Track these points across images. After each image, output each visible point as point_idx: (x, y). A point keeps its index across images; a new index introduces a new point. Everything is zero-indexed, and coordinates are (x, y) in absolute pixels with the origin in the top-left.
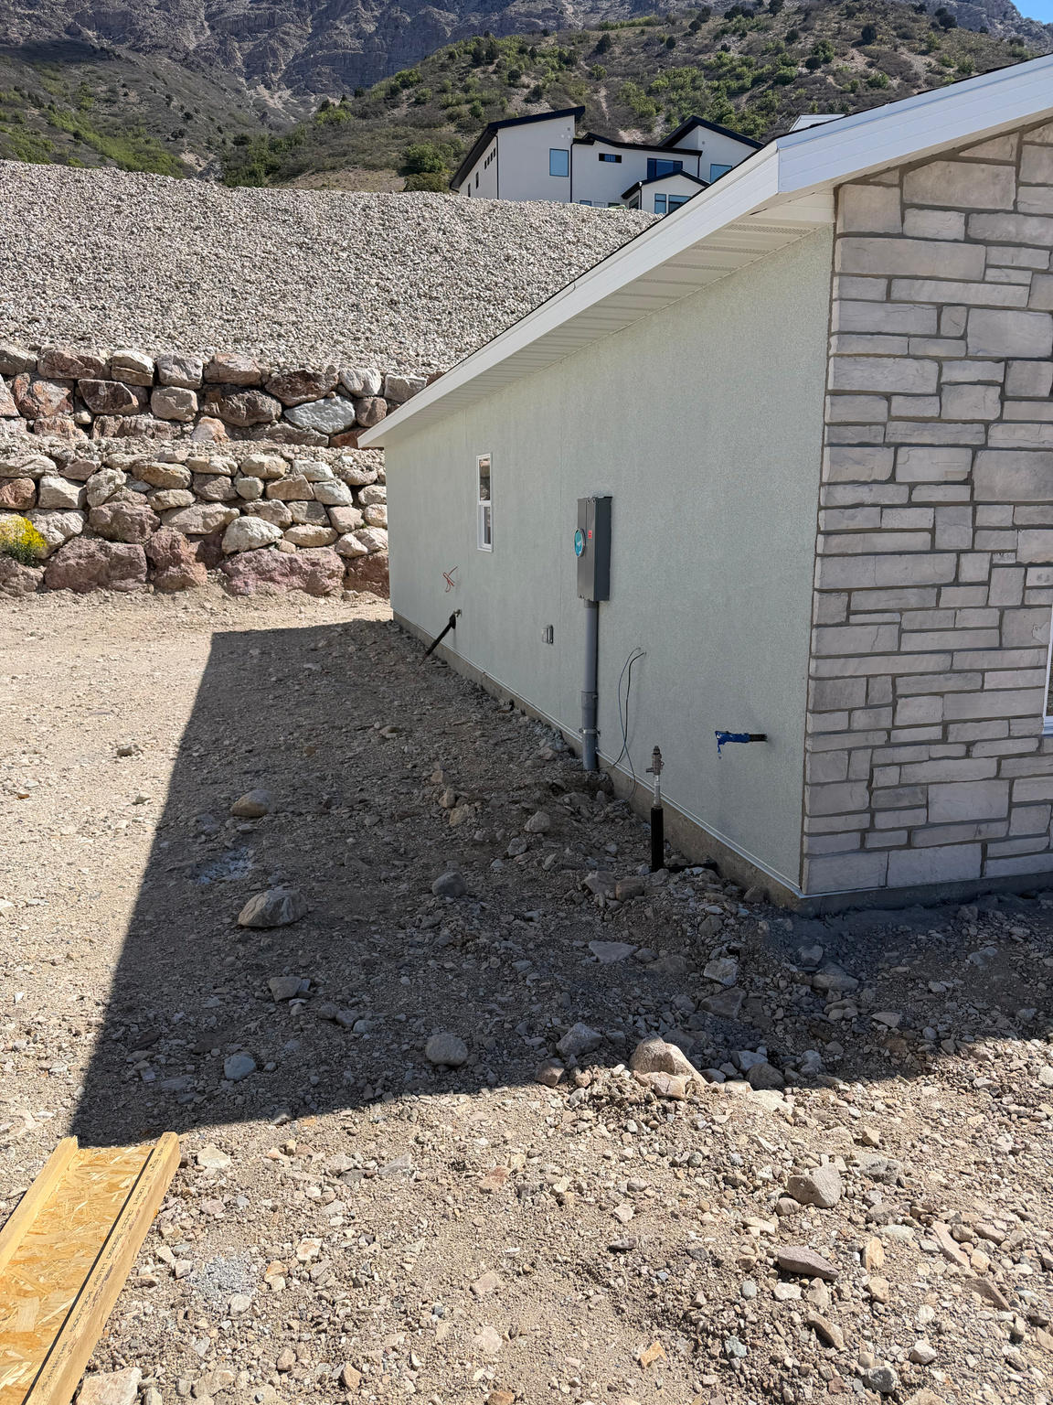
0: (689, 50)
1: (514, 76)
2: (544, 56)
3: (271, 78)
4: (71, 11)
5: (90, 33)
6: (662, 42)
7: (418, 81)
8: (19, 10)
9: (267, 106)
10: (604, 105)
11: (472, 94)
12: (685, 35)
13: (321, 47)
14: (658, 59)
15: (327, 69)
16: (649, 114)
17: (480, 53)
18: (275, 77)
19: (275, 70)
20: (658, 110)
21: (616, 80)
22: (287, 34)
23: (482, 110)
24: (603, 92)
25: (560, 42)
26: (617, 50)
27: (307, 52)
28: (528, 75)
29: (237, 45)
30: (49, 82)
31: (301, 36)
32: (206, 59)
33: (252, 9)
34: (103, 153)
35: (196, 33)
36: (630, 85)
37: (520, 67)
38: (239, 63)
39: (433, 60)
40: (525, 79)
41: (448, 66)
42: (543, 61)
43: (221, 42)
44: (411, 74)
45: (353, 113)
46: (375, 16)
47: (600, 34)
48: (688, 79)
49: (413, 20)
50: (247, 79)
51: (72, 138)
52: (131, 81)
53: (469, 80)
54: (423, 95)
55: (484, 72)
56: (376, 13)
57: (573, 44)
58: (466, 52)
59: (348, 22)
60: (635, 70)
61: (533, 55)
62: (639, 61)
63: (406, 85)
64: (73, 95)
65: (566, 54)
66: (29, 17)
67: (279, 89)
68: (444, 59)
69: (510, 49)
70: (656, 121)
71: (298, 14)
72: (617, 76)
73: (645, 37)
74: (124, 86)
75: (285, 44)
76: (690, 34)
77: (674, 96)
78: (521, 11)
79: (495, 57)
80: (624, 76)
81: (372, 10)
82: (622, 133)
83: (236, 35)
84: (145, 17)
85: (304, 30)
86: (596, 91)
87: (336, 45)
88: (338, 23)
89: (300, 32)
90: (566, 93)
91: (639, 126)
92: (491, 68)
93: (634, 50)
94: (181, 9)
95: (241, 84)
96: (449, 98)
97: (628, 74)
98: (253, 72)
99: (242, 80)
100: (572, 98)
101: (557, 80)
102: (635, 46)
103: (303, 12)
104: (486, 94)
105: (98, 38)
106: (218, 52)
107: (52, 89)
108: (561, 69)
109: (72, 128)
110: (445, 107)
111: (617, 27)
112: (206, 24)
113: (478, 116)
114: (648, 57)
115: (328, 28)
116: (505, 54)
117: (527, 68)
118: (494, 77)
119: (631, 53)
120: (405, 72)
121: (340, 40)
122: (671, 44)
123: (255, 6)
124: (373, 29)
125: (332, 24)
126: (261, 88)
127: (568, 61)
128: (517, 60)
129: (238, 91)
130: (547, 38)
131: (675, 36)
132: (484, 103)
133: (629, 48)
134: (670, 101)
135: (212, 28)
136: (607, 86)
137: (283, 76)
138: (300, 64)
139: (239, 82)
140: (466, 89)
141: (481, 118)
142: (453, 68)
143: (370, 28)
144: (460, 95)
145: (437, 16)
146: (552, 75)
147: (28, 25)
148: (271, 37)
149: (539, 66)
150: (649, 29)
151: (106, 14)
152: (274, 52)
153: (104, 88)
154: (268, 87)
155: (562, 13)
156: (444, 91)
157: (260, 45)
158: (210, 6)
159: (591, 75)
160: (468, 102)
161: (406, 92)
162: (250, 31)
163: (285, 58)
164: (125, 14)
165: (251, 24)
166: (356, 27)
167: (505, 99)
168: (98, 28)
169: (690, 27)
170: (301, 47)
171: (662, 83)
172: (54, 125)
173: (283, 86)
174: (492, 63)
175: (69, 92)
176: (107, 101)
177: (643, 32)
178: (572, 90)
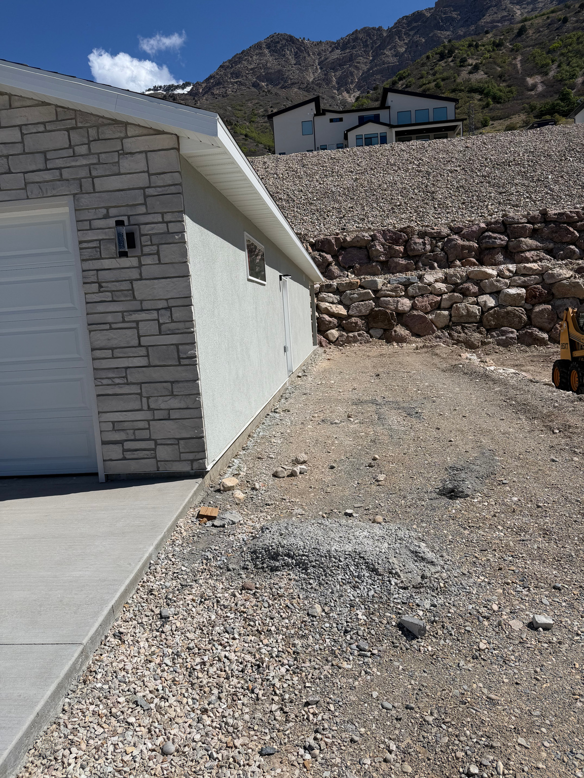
0: (577, 22)
1: (463, 60)
2: (484, 46)
3: (350, 87)
4: (255, 75)
5: (263, 84)
6: (559, 20)
7: (408, 76)
8: (232, 80)
9: (347, 102)
10: (519, 66)
11: (438, 76)
12: (575, 13)
13: (376, 66)
14: (556, 31)
15: (379, 77)
16: (547, 65)
17: (444, 52)
18: (352, 86)
19: (352, 83)
20: (553, 61)
21: (528, 49)
22: (359, 63)
23: (442, 83)
24: (519, 58)
25: (495, 35)
26: (530, 32)
27: (369, 70)
28: (472, 58)
29: (333, 74)
30: (237, 112)
31: (366, 63)
32: (317, 85)
33: (341, 54)
34: (258, 142)
35: (313, 73)
36: (537, 50)
37: (468, 55)
38: (334, 83)
39: (418, 62)
40: (470, 61)
41: (425, 63)
42: (483, 48)
43: (325, 75)
44: (404, 72)
45: (372, 100)
46: (406, 43)
47: (520, 25)
48: (575, 39)
49: (426, 40)
50: (338, 90)
51: (244, 137)
52: (275, 104)
53: (436, 69)
54: (410, 82)
55: (446, 62)
56: (406, 41)
57: (503, 35)
58: (436, 54)
59: (390, 49)
60: (541, 41)
61: (477, 46)
62: (545, 35)
63: (400, 79)
64: (248, 116)
65: (497, 41)
66: (236, 82)
67: (354, 92)
68: (425, 60)
69: (463, 46)
70: (552, 68)
71: (365, 51)
72: (529, 47)
73: (549, 21)
74: (271, 107)
75: (357, 68)
76: (579, 12)
77: (564, 51)
78: (488, 21)
79: (453, 52)
80: (533, 46)
81: (404, 40)
82: (528, 79)
83: (333, 69)
84: (289, 71)
85: (368, 59)
86: (515, 58)
87: (384, 63)
88: (385, 51)
89: (365, 60)
90: (495, 63)
91: (539, 73)
92: (450, 59)
93: (541, 29)
94: (307, 62)
95: (335, 94)
96: (424, 81)
97: (536, 44)
98: (341, 86)
99: (335, 91)
100: (498, 66)
101: (490, 58)
102: (542, 27)
103: (367, 50)
104: (445, 74)
105: (267, 85)
106: (324, 80)
107: (238, 115)
108: (494, 50)
109: (244, 132)
110: (421, 86)
111: (532, 18)
112: (318, 67)
113: (439, 87)
114: (550, 32)
115: (380, 55)
116: (460, 49)
117: (472, 55)
118: (452, 64)
119: (539, 32)
120: (401, 72)
121: (386, 60)
122: (565, 20)
123: (343, 52)
124: (404, 50)
125: (382, 53)
126: (345, 94)
127: (498, 45)
128: (467, 51)
129: (333, 97)
130: (487, 35)
131: (568, 15)
132: (443, 80)
133: (538, 29)
134: (562, 54)
135: (321, 68)
136: (522, 54)
137: (356, 85)
138: (365, 77)
139: (334, 93)
140: (434, 75)
141: (441, 88)
142: (429, 64)
143: (402, 50)
144: (430, 77)
145: (439, 35)
146: (488, 55)
147: (236, 86)
148: (350, 67)
149: (481, 52)
150: (554, 15)
151: (271, 73)
152: (352, 74)
153: (262, 110)
154: (348, 92)
155: (513, 16)
156: (422, 78)
157: (345, 72)
158: (321, 58)
159: (512, 50)
160: (434, 81)
161: (401, 82)
162: (340, 65)
163: (357, 75)
164: (279, 71)
165: (341, 62)
166: (394, 51)
167: (456, 75)
168: (267, 81)
169: (579, 7)
170: (365, 68)
171: (557, 45)
172: (236, 133)
173: (356, 90)
174: (451, 56)
175: (246, 115)
176: (263, 116)
177: (548, 18)
178: (499, 61)
